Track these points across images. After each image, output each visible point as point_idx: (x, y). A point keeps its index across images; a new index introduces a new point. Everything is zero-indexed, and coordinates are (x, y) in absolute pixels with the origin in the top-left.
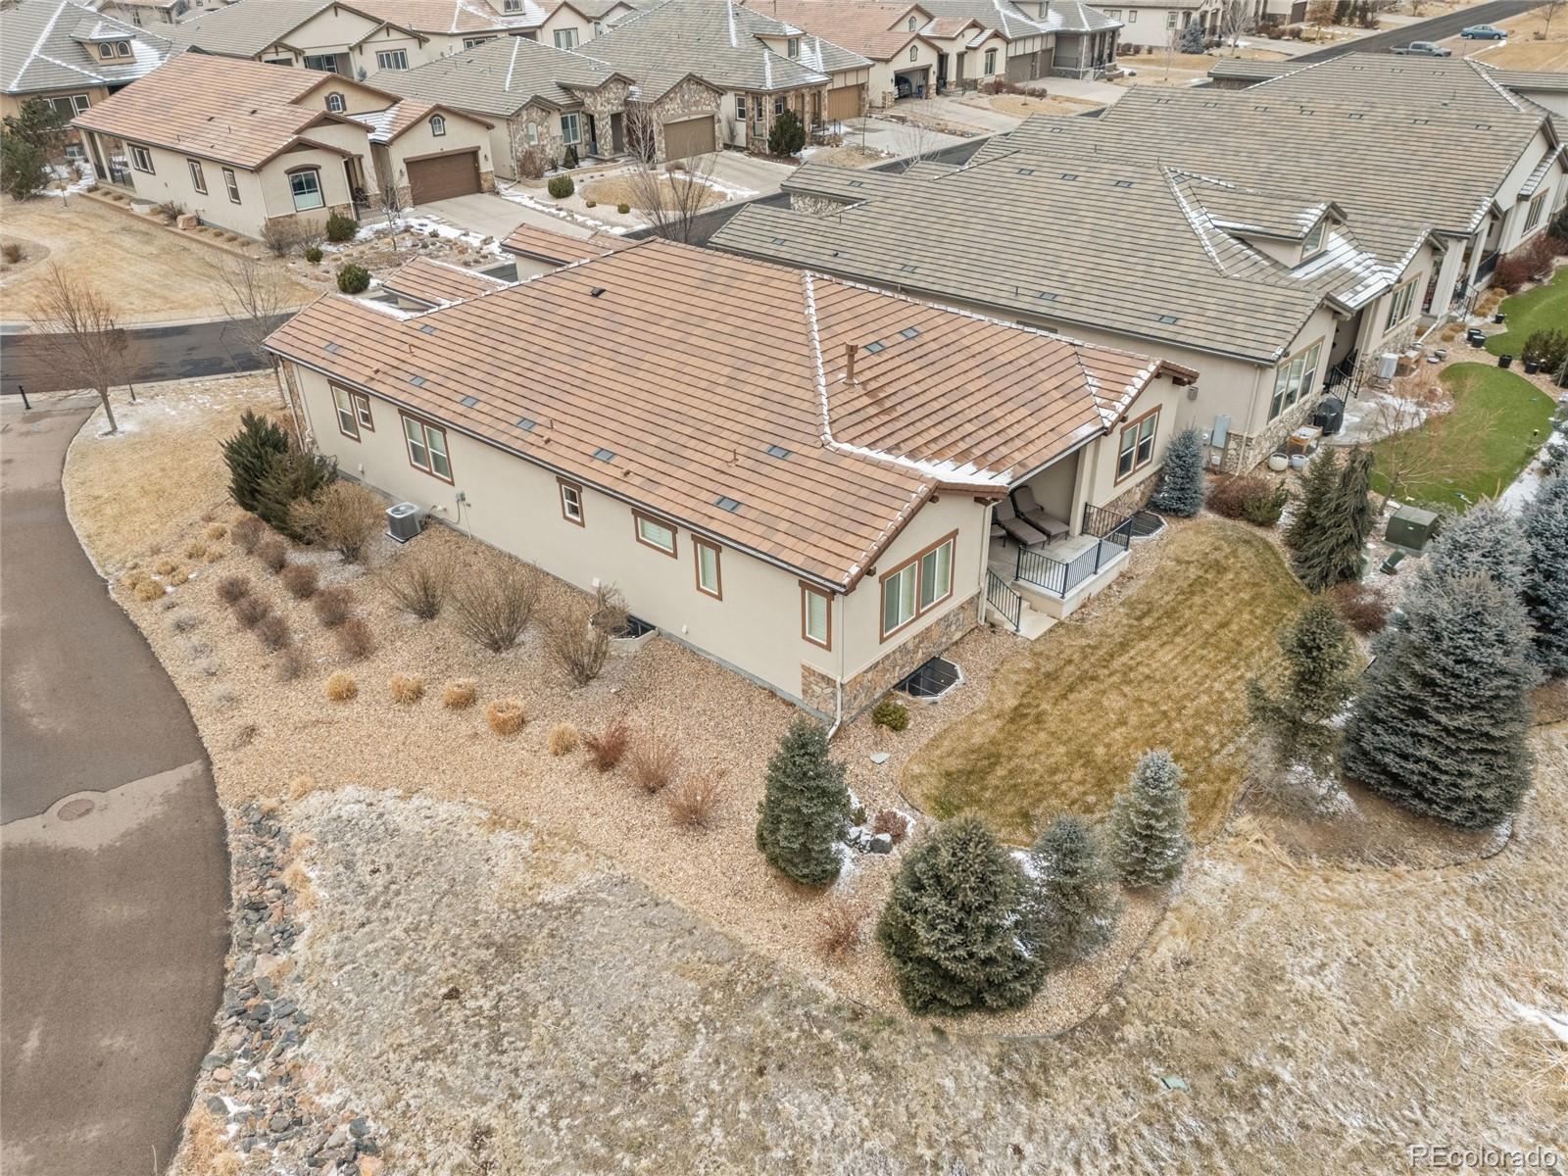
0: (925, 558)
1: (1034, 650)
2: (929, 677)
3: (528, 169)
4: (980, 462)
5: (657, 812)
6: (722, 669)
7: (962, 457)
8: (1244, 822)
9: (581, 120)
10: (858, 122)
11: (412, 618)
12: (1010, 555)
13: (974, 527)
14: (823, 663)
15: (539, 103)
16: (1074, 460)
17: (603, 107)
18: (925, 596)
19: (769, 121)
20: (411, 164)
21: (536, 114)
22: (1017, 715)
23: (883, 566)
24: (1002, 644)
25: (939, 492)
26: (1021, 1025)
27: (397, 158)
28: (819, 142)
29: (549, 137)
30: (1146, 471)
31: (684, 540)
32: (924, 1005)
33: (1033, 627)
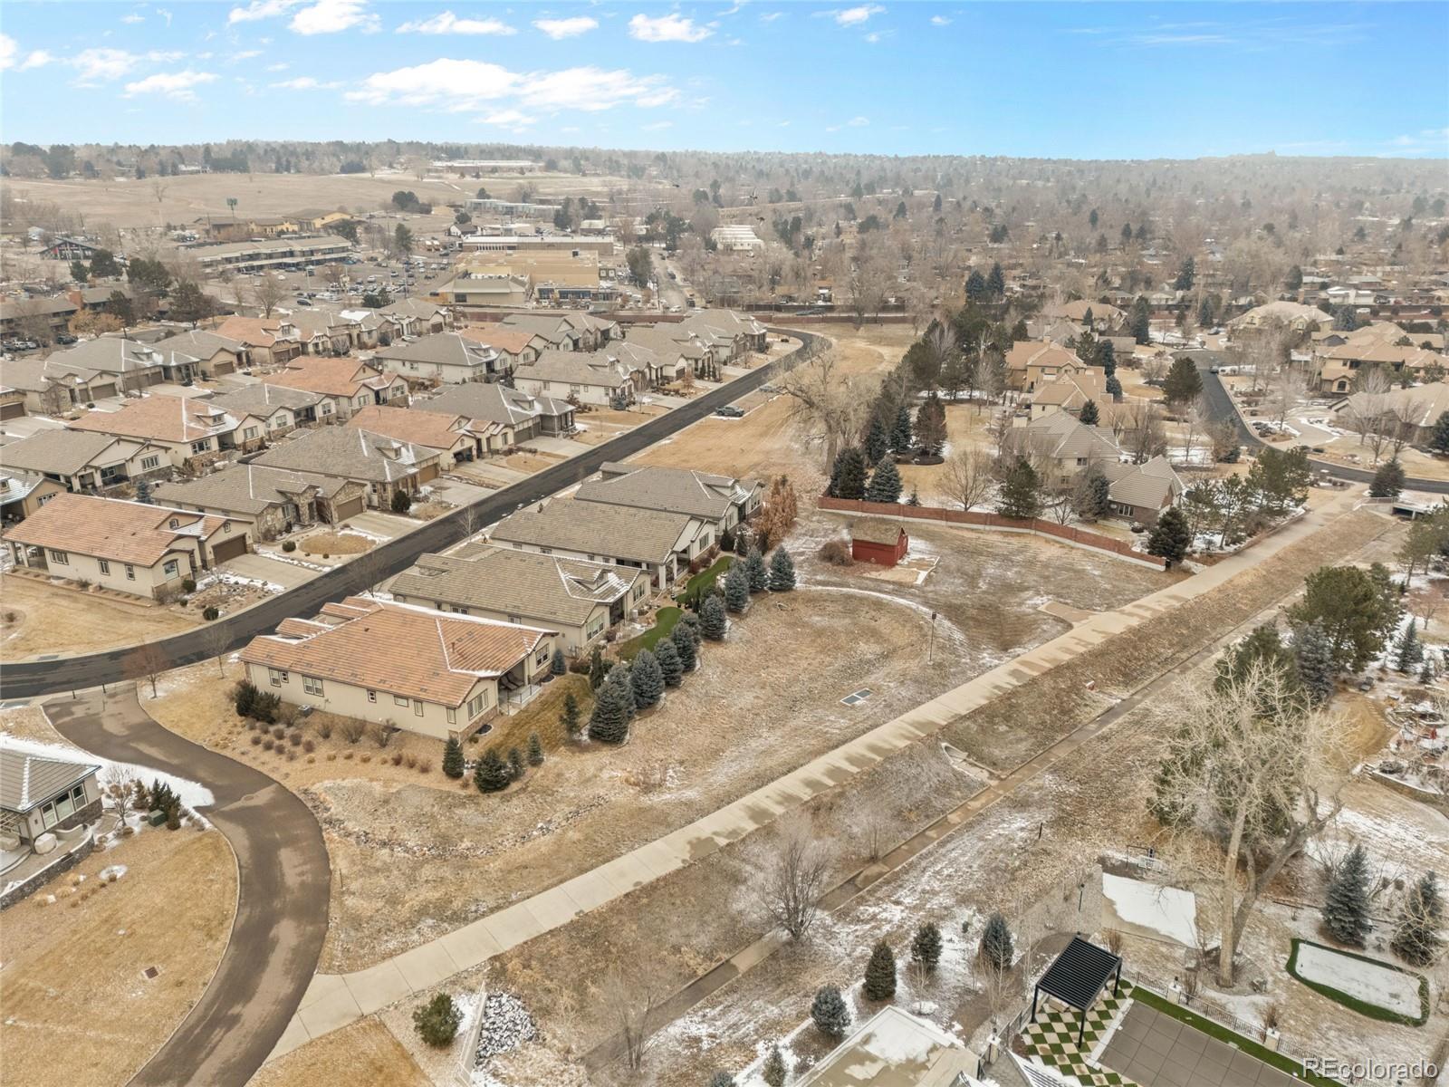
0: (479, 697)
1: (514, 718)
2: (485, 728)
3: (268, 537)
4: (492, 669)
5: (414, 772)
6: (425, 737)
7: (487, 668)
8: (562, 748)
9: (290, 507)
10: (436, 482)
11: (321, 739)
12: (505, 693)
13: (493, 688)
14: (454, 728)
15: (273, 506)
16: (522, 663)
17: (304, 502)
18: (481, 706)
19: (390, 495)
20: (214, 548)
21: (270, 511)
22: (508, 734)
23: (468, 700)
24: (504, 718)
25: (480, 680)
26: (506, 792)
27: (208, 548)
28: (418, 500)
29: (276, 519)
30: (548, 662)
31: (411, 702)
32: (484, 792)
33: (513, 712)
